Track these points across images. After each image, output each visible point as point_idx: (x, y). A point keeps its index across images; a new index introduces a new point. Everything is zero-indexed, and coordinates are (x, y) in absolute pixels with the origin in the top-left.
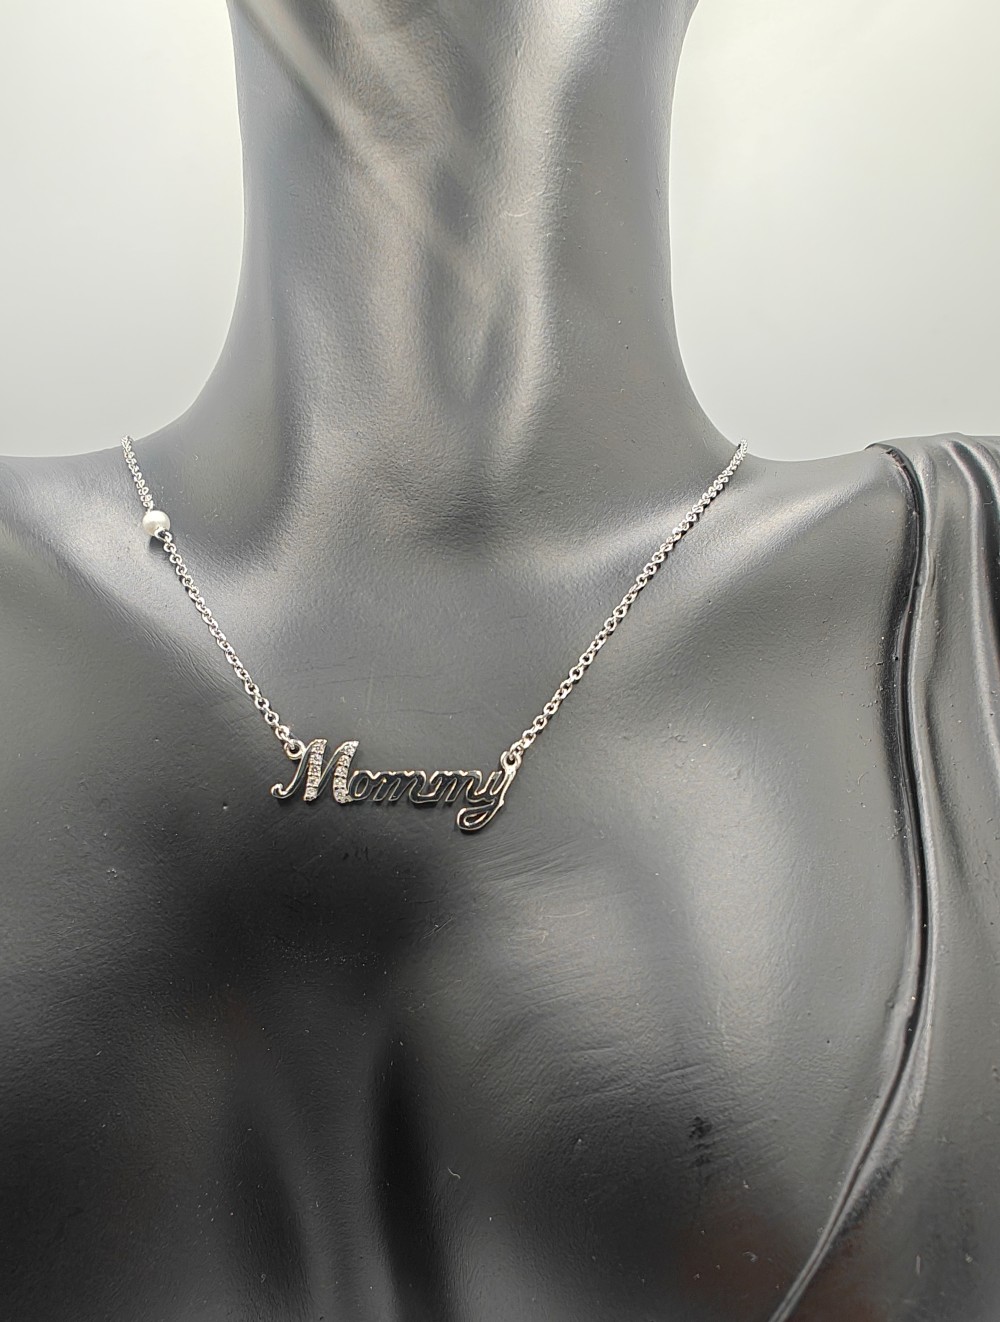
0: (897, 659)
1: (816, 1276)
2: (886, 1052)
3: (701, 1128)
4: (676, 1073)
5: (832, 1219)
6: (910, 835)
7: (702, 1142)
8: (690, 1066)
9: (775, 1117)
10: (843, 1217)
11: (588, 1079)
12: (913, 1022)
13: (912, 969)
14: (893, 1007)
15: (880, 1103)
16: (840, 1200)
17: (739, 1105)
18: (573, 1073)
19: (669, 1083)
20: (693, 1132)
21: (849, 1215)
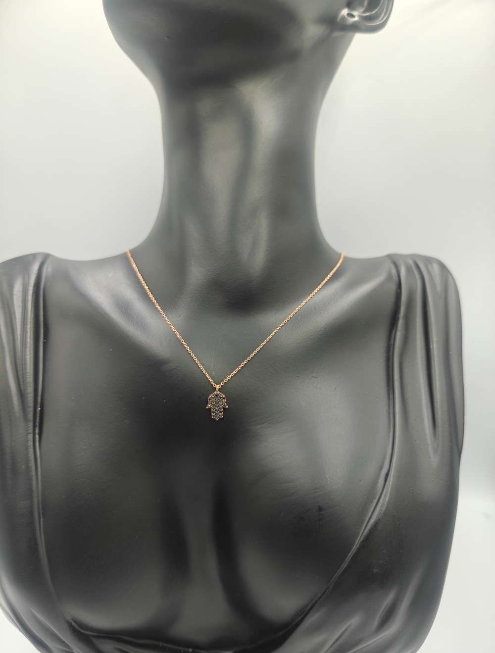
2: (379, 484)
4: (312, 491)
5: (359, 537)
6: (391, 411)
8: (317, 489)
9: (343, 505)
10: (363, 537)
13: (388, 457)
14: (382, 469)
16: (362, 531)
17: (331, 502)
19: (310, 494)
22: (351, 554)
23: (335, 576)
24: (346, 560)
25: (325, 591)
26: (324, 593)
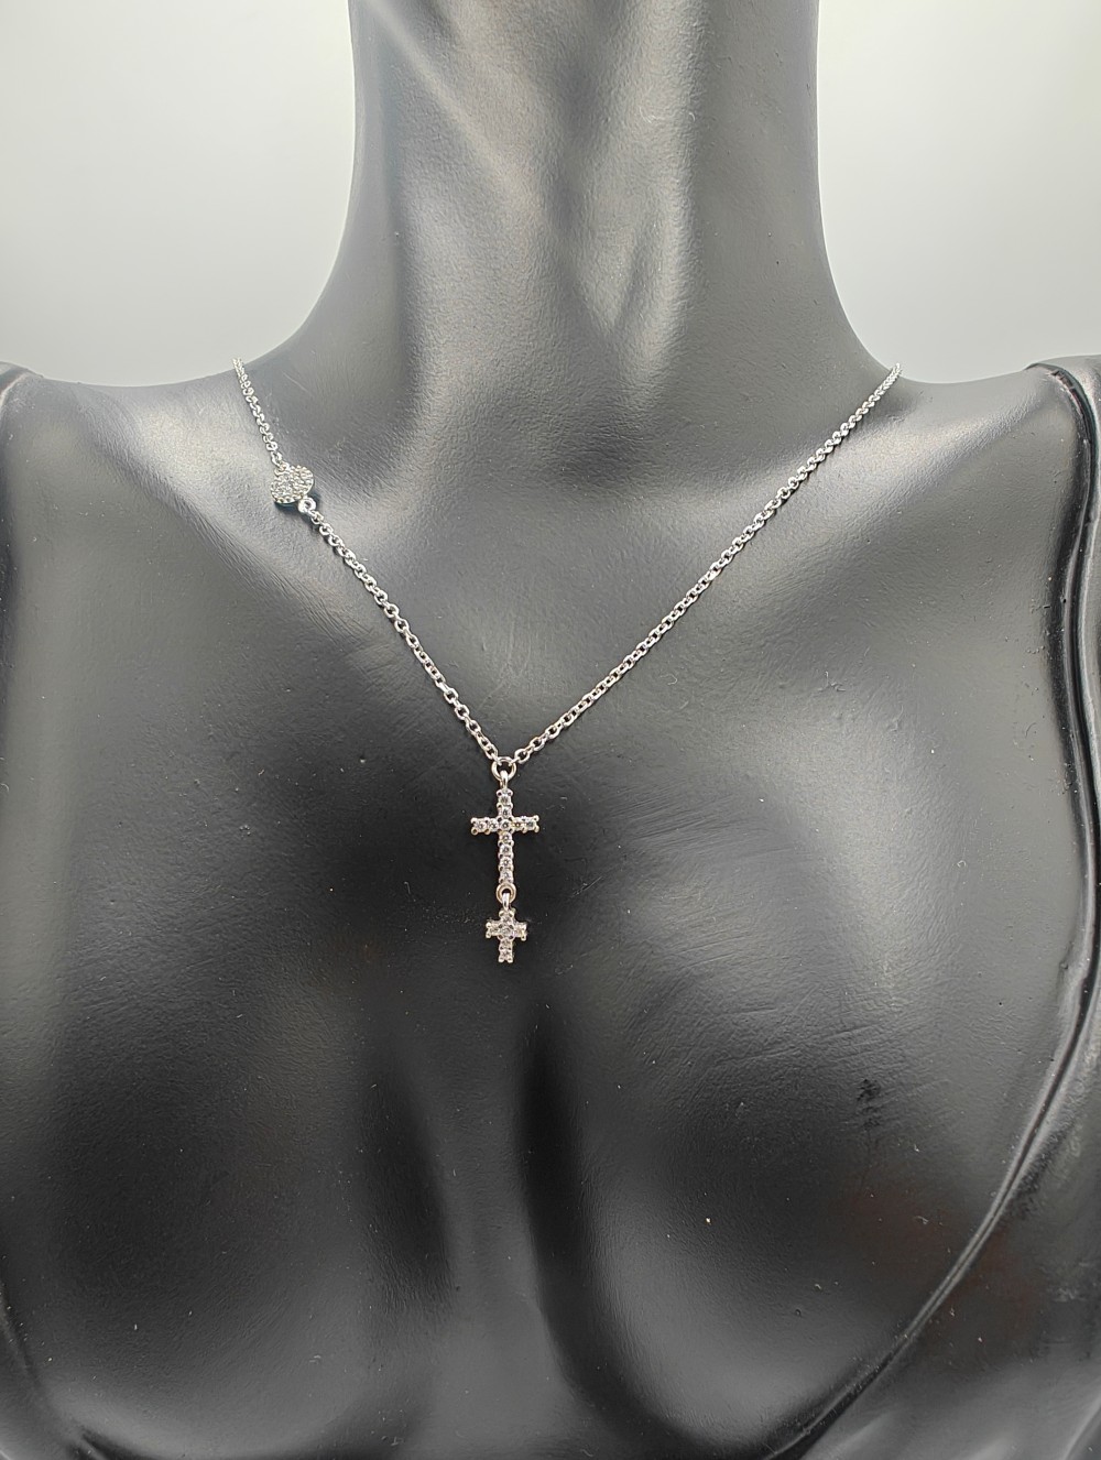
0: (1065, 601)
2: (1061, 1013)
3: (870, 1091)
4: (842, 1035)
5: (1005, 1183)
7: (870, 1104)
8: (856, 1028)
9: (946, 1080)
10: (1018, 1181)
11: (750, 1042)
12: (1087, 985)
13: (1086, 929)
14: (1067, 968)
15: (1055, 1066)
16: (1014, 1164)
17: (907, 1068)
18: (733, 1036)
19: (836, 1045)
20: (862, 1096)
21: (1025, 1178)
22: (978, 1239)
23: (925, 1308)
24: (963, 1257)
25: (890, 1358)
26: (884, 1365)
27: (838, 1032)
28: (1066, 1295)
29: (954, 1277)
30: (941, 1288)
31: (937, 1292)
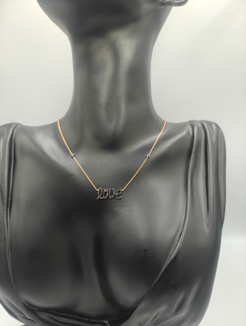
0: (188, 167)
1: (162, 274)
2: (176, 239)
3: (145, 251)
7: (145, 253)
8: (144, 240)
11: (128, 242)
12: (181, 234)
13: (182, 225)
14: (178, 231)
15: (174, 247)
17: (151, 247)
18: (125, 241)
19: (140, 243)
22: (160, 274)
27: (141, 241)
28: (173, 283)
29: (157, 280)
30: (155, 281)
31: (154, 282)
